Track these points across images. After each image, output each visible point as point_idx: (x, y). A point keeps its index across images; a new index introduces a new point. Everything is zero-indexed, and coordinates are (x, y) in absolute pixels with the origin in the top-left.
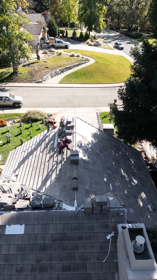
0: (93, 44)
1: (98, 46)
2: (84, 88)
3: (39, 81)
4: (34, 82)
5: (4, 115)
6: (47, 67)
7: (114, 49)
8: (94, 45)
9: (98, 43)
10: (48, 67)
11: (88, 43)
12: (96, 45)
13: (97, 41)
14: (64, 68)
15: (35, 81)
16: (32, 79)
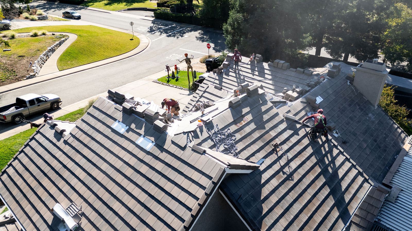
0: (36, 18)
2: (98, 66)
3: (31, 76)
4: (24, 79)
6: (20, 55)
8: (38, 20)
10: (22, 55)
11: (27, 18)
12: (41, 18)
13: (38, 13)
14: (47, 52)
15: (23, 77)
16: (17, 75)
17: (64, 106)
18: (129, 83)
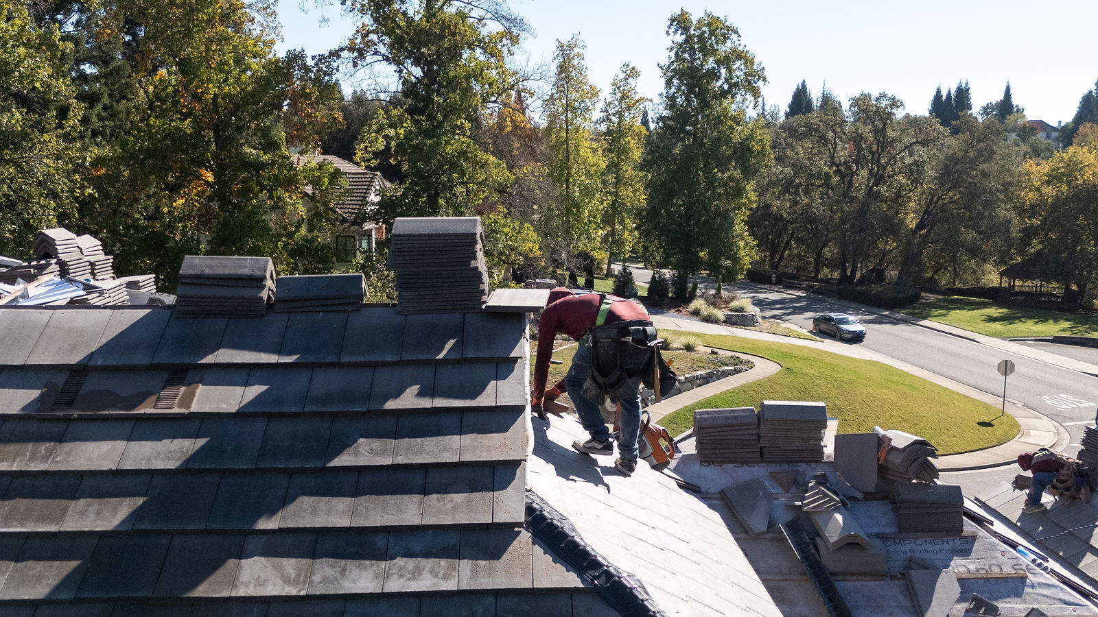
0: (722, 318)
1: (744, 326)
7: (818, 338)
8: (725, 322)
9: (746, 314)
11: (696, 313)
12: (734, 320)
13: (735, 304)
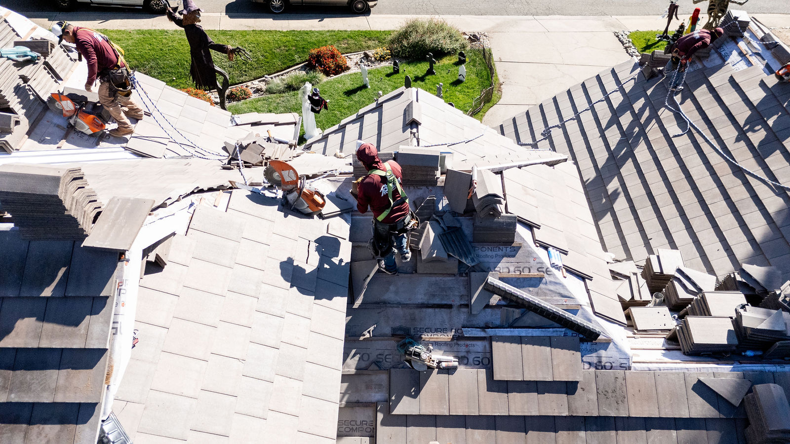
5: (328, 34)
17: (380, 13)
18: (559, 15)
